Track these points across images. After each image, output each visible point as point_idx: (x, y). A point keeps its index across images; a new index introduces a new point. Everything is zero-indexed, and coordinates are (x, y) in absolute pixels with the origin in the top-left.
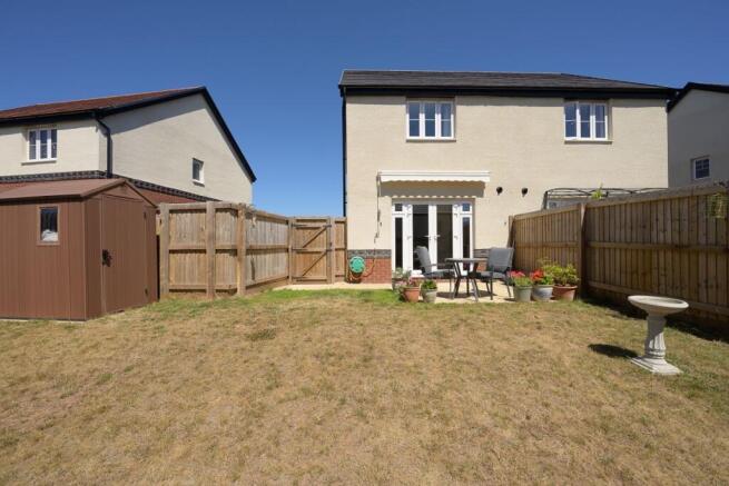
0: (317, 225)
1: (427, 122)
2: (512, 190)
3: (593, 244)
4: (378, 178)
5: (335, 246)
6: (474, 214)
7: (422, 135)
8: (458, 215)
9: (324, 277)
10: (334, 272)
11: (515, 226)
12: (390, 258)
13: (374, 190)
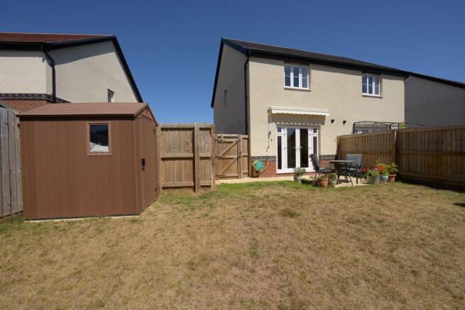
0: (231, 140)
1: (294, 78)
2: (338, 122)
3: (401, 152)
4: (269, 111)
5: (242, 154)
6: (319, 135)
7: (292, 86)
8: (311, 135)
9: (236, 175)
10: (242, 171)
11: (341, 141)
12: (275, 161)
13: (267, 119)
